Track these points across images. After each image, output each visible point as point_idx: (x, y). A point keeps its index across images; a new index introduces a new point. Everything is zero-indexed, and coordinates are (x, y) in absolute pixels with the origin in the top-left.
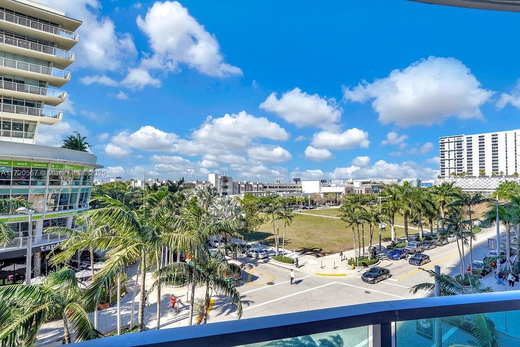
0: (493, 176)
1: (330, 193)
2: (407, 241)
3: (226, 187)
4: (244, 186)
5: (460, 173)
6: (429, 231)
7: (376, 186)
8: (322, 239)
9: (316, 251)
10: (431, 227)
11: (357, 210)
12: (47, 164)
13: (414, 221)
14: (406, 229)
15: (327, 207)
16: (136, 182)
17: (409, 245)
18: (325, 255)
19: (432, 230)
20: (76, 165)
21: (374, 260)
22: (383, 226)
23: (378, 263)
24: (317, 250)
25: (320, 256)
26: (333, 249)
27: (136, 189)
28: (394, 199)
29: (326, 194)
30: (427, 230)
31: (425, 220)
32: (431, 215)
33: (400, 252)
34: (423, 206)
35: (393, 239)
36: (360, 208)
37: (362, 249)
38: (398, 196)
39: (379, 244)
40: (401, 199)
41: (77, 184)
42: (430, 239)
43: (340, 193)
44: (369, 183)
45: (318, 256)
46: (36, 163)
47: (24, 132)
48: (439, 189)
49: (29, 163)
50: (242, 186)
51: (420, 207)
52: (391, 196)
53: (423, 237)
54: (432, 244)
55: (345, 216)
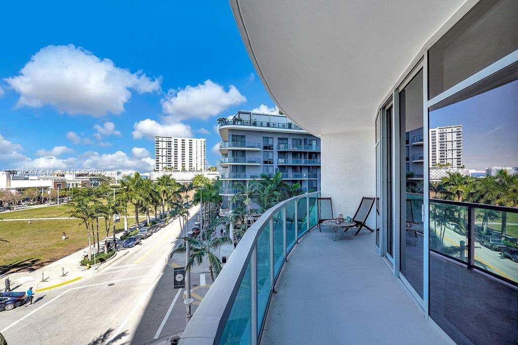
0: (190, 171)
1: (28, 188)
2: (138, 229)
5: (170, 167)
6: (154, 217)
7: (95, 179)
8: (30, 248)
9: (25, 265)
10: (156, 213)
11: (91, 204)
13: (142, 210)
14: (137, 218)
15: (25, 206)
17: (141, 231)
18: (44, 266)
19: (156, 216)
21: (111, 253)
22: (118, 218)
23: (114, 255)
24: (27, 262)
25: (35, 270)
26: (53, 256)
28: (128, 190)
29: (20, 190)
30: (152, 217)
31: (151, 207)
32: (156, 203)
33: (135, 239)
34: (151, 195)
35: (126, 229)
36: (95, 201)
37: (96, 244)
38: (131, 187)
39: (112, 237)
40: (133, 189)
42: (155, 223)
43: (46, 188)
45: (33, 270)
48: (161, 180)
51: (147, 195)
52: (125, 187)
53: (150, 222)
54: (158, 227)
55: (78, 211)
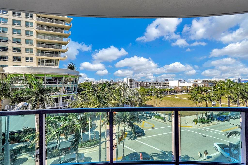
1: (184, 86)
2: (229, 112)
3: (131, 84)
4: (140, 83)
7: (211, 83)
11: (198, 94)
12: (63, 75)
13: (235, 102)
14: (229, 106)
15: (183, 93)
16: (93, 82)
17: (231, 114)
18: (181, 117)
20: (72, 75)
21: (208, 121)
22: (214, 103)
26: (185, 114)
27: (93, 85)
28: (221, 89)
29: (182, 87)
30: (243, 106)
31: (242, 101)
33: (225, 118)
34: (241, 93)
36: (200, 93)
38: (224, 87)
41: (73, 83)
43: (190, 87)
44: (207, 81)
46: (59, 75)
47: (55, 64)
49: (57, 75)
50: (139, 83)
51: (238, 93)
52: (219, 87)
55: (192, 97)
